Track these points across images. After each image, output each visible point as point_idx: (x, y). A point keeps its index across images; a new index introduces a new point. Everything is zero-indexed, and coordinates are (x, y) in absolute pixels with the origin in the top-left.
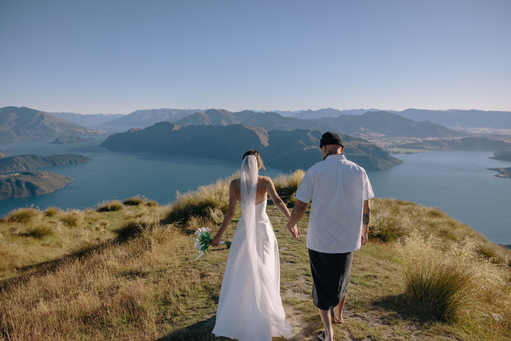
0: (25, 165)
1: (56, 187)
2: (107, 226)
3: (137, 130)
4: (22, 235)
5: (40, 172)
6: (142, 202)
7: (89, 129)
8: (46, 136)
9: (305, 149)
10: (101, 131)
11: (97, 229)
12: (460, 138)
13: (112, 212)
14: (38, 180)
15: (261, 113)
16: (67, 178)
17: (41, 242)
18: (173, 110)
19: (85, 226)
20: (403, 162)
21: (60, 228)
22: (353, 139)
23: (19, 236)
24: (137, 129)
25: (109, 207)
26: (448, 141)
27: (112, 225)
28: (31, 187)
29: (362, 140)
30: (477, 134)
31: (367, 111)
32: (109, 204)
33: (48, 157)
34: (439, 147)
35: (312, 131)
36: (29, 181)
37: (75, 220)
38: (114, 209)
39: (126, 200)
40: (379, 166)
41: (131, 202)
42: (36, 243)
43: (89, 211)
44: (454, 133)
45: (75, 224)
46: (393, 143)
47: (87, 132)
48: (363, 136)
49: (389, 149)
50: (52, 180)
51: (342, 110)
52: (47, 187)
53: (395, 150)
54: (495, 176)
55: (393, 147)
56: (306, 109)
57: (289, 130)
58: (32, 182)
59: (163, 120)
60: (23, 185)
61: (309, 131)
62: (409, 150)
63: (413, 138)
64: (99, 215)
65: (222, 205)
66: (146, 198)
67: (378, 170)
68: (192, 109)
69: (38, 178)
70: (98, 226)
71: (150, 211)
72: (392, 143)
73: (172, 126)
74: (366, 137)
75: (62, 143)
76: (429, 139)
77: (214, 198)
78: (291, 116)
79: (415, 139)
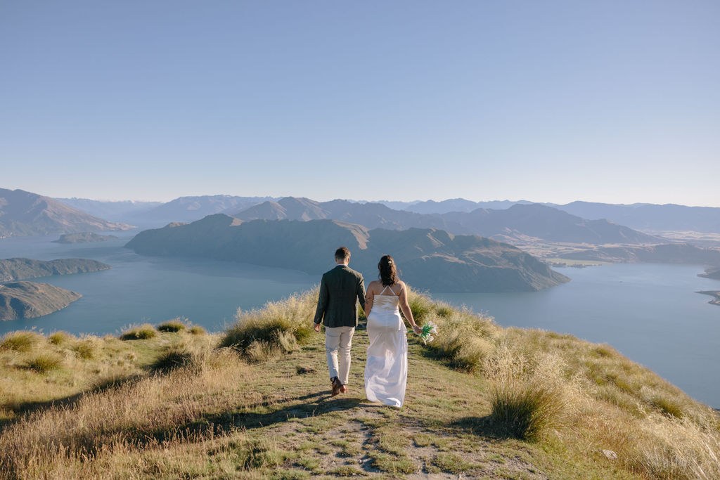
0: (13, 273)
1: (56, 306)
2: (134, 360)
3: (179, 225)
4: (18, 367)
5: (35, 284)
6: (183, 328)
7: (110, 223)
8: (47, 233)
9: (423, 258)
10: (127, 225)
11: (119, 363)
12: (654, 245)
13: (141, 341)
14: (30, 296)
15: (361, 203)
16: (73, 293)
17: (45, 378)
18: (232, 198)
19: (103, 358)
20: (570, 280)
21: (70, 360)
22: (495, 244)
23: (14, 368)
24: (180, 223)
25: (137, 334)
26: (635, 249)
27: (140, 358)
28: (19, 306)
29: (508, 245)
30: (678, 240)
31: (514, 204)
32: (137, 330)
33: (48, 263)
34: (623, 259)
35: (434, 231)
36: (17, 297)
37: (90, 350)
38: (143, 336)
39: (161, 324)
40: (534, 285)
41: (169, 327)
42: (37, 379)
43: (110, 339)
44: (645, 238)
45: (89, 356)
46: (554, 250)
47: (107, 227)
48: (510, 240)
49: (548, 260)
50: (50, 296)
51: (477, 202)
52: (43, 306)
53: (558, 261)
54: (710, 303)
55: (553, 256)
56: (425, 200)
57: (400, 229)
58: (20, 298)
59: (217, 212)
60: (8, 303)
61: (429, 230)
62: (578, 262)
63: (583, 244)
64: (122, 344)
65: (295, 327)
66: (190, 323)
67: (533, 290)
68: (260, 196)
69: (31, 293)
70: (121, 359)
71: (195, 341)
72: (552, 250)
73: (231, 220)
74: (514, 241)
75: (70, 243)
76: (607, 246)
77: (285, 319)
78: (403, 209)
79: (587, 245)
